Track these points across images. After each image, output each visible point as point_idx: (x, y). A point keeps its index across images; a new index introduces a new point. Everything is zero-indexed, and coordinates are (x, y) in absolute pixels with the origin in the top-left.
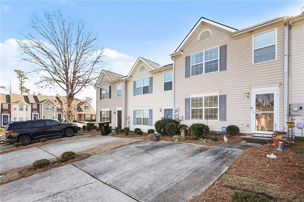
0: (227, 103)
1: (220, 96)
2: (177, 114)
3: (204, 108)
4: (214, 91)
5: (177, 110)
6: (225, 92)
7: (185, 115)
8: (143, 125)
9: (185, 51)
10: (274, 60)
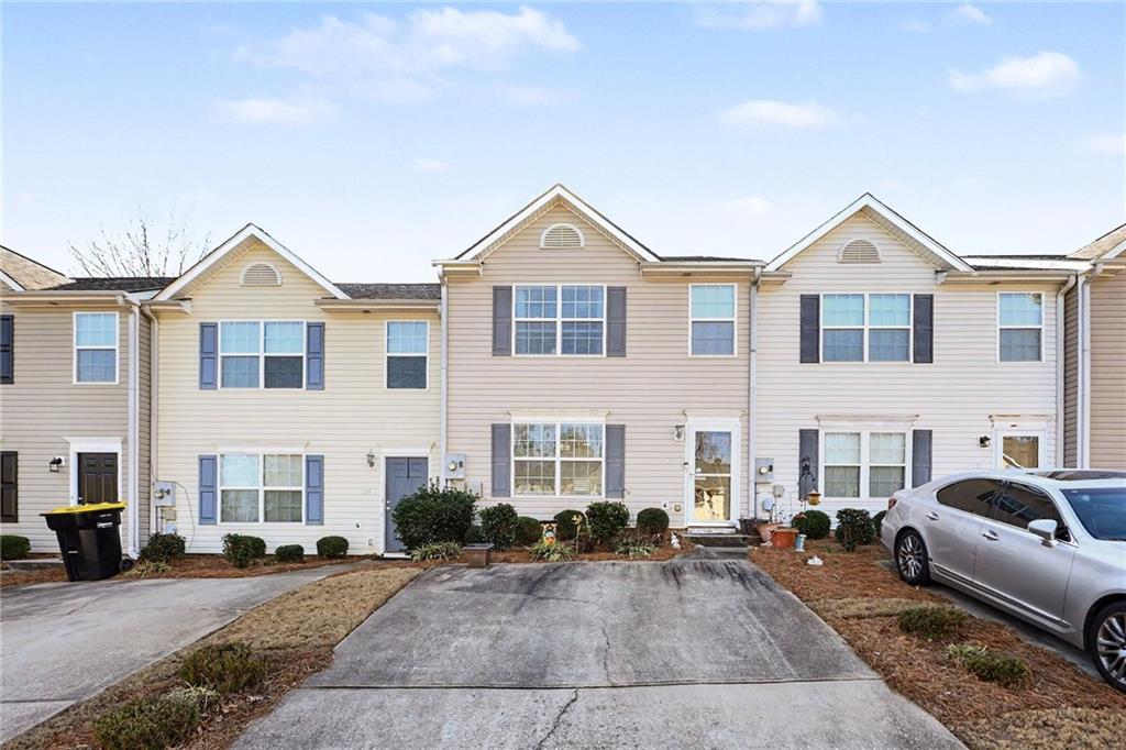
0: (627, 448)
1: (607, 426)
2: (461, 477)
3: (558, 459)
4: (594, 410)
5: (461, 464)
6: (620, 418)
7: (490, 479)
8: (266, 520)
9: (492, 267)
10: (731, 356)
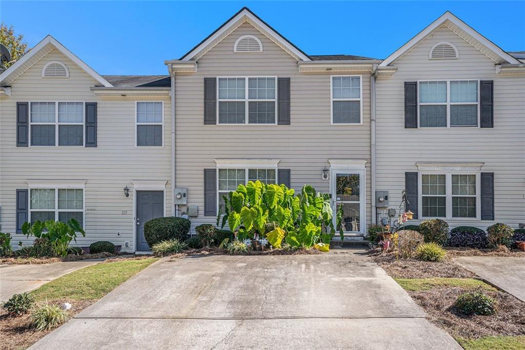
0: (291, 185)
1: (279, 170)
4: (270, 160)
5: (184, 195)
6: (287, 165)
7: (203, 204)
9: (203, 65)
10: (359, 124)
